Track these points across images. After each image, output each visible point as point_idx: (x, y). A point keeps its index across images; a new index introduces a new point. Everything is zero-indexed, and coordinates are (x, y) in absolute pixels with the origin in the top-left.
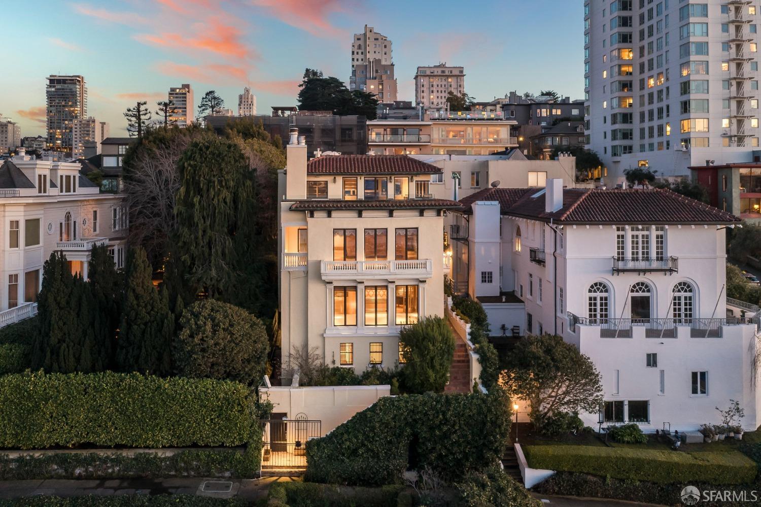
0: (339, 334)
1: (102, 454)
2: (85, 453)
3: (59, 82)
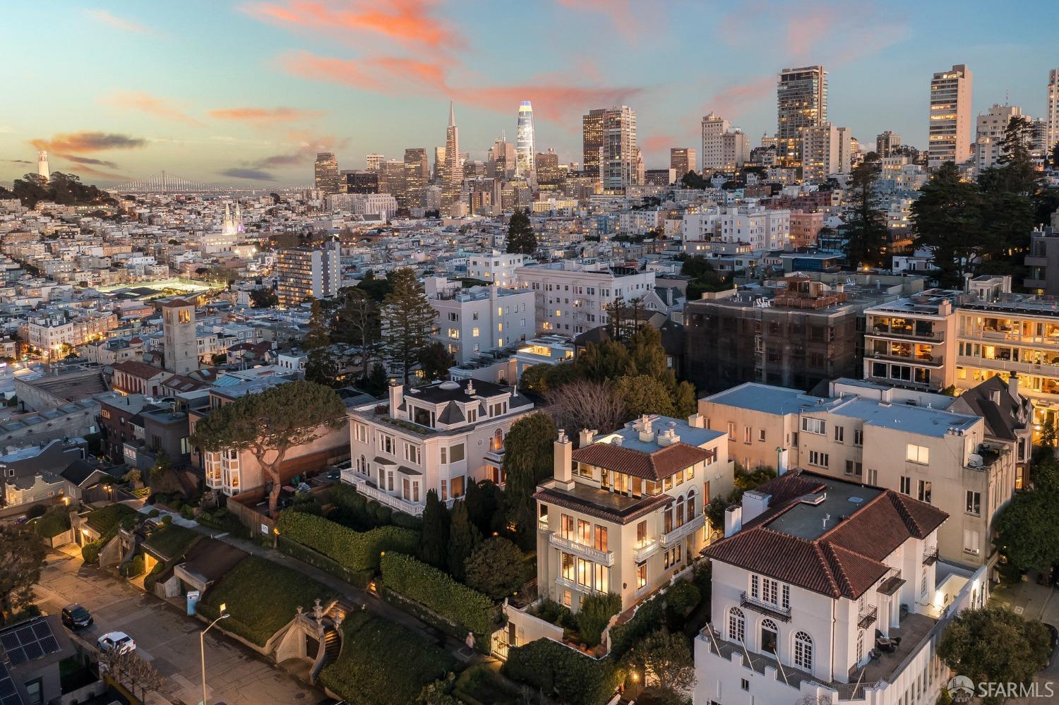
0: (563, 583)
1: (430, 612)
3: (792, 77)
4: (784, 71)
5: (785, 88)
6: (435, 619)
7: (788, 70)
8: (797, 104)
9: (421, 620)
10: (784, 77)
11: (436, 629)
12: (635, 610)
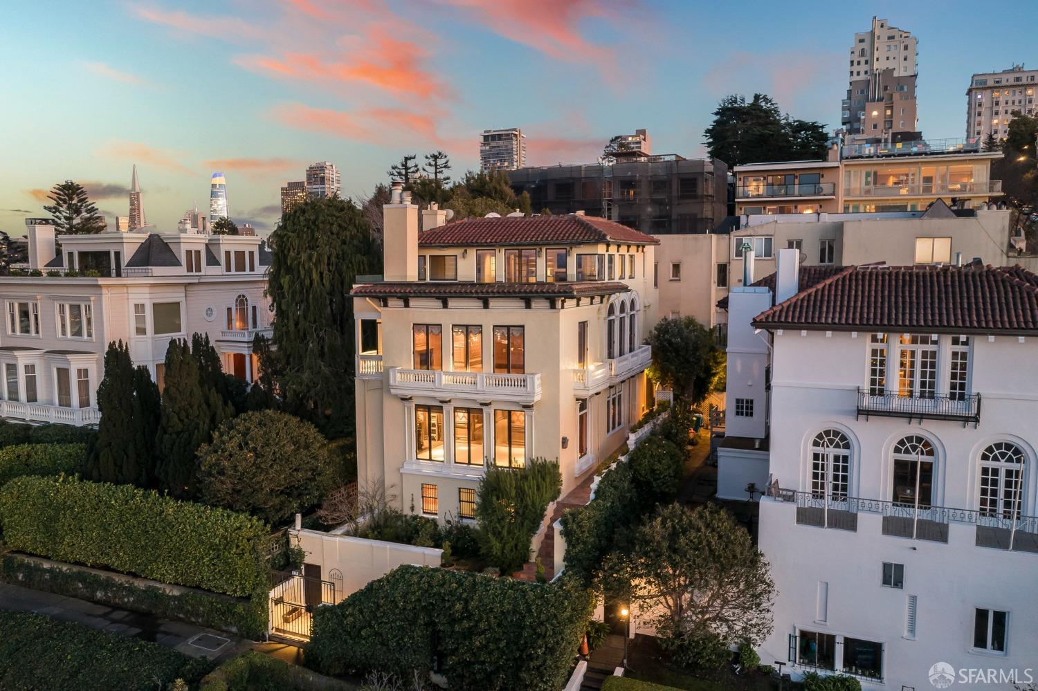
0: (420, 471)
1: (117, 580)
2: (103, 575)
3: (494, 137)
4: (485, 132)
5: (487, 148)
6: (131, 590)
7: (490, 131)
8: (499, 164)
9: (98, 602)
10: (486, 138)
11: (132, 611)
12: (594, 486)
